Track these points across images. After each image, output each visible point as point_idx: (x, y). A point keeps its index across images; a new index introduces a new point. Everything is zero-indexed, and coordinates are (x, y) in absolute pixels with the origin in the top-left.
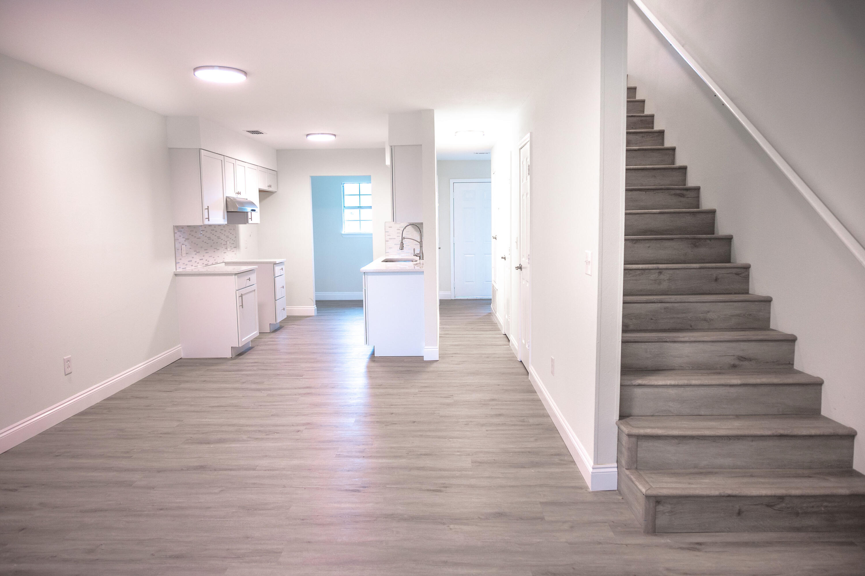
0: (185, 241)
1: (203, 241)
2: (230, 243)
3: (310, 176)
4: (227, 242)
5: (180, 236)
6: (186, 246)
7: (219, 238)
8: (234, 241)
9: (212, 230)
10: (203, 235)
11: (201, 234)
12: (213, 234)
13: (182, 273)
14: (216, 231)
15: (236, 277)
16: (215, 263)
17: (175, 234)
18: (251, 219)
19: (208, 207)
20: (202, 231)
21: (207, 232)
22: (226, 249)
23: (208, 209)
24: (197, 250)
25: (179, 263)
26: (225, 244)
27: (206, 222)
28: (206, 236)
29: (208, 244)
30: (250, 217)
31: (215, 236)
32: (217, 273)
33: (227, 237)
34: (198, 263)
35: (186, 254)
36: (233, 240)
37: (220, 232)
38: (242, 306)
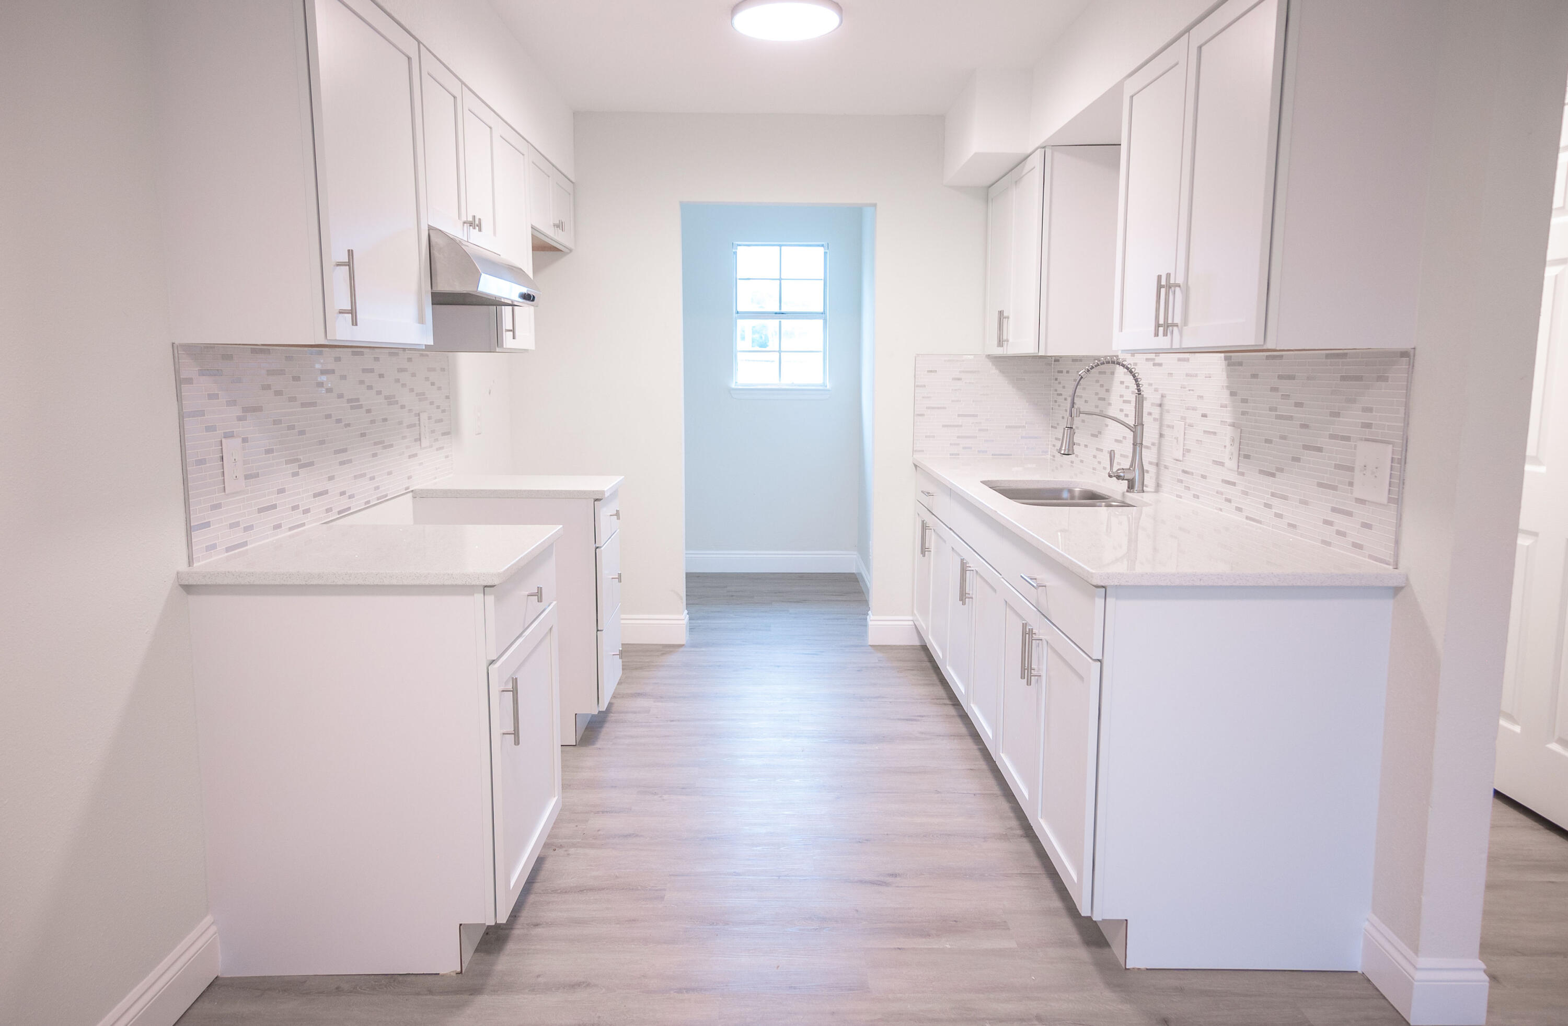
0: (240, 419)
1: (328, 416)
2: (430, 418)
3: (681, 203)
4: (421, 414)
5: (212, 397)
6: (245, 440)
7: (391, 400)
8: (443, 411)
9: (364, 371)
10: (329, 390)
11: (321, 385)
12: (370, 388)
13: (219, 581)
14: (381, 376)
15: (490, 599)
16: (378, 499)
17: (185, 387)
18: (513, 331)
19: (350, 253)
20: (324, 372)
21: (343, 377)
22: (416, 440)
23: (350, 264)
24: (301, 457)
25: (207, 525)
26: (414, 425)
27: (342, 331)
28: (340, 396)
29: (348, 425)
30: (507, 324)
31: (379, 393)
32: (394, 582)
33: (421, 396)
34: (306, 511)
35: (247, 477)
36: (438, 407)
37: (397, 381)
38: (516, 733)
